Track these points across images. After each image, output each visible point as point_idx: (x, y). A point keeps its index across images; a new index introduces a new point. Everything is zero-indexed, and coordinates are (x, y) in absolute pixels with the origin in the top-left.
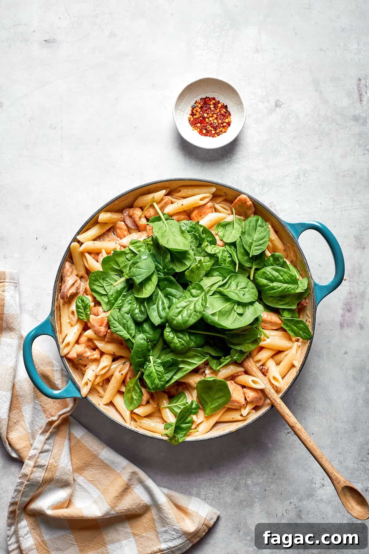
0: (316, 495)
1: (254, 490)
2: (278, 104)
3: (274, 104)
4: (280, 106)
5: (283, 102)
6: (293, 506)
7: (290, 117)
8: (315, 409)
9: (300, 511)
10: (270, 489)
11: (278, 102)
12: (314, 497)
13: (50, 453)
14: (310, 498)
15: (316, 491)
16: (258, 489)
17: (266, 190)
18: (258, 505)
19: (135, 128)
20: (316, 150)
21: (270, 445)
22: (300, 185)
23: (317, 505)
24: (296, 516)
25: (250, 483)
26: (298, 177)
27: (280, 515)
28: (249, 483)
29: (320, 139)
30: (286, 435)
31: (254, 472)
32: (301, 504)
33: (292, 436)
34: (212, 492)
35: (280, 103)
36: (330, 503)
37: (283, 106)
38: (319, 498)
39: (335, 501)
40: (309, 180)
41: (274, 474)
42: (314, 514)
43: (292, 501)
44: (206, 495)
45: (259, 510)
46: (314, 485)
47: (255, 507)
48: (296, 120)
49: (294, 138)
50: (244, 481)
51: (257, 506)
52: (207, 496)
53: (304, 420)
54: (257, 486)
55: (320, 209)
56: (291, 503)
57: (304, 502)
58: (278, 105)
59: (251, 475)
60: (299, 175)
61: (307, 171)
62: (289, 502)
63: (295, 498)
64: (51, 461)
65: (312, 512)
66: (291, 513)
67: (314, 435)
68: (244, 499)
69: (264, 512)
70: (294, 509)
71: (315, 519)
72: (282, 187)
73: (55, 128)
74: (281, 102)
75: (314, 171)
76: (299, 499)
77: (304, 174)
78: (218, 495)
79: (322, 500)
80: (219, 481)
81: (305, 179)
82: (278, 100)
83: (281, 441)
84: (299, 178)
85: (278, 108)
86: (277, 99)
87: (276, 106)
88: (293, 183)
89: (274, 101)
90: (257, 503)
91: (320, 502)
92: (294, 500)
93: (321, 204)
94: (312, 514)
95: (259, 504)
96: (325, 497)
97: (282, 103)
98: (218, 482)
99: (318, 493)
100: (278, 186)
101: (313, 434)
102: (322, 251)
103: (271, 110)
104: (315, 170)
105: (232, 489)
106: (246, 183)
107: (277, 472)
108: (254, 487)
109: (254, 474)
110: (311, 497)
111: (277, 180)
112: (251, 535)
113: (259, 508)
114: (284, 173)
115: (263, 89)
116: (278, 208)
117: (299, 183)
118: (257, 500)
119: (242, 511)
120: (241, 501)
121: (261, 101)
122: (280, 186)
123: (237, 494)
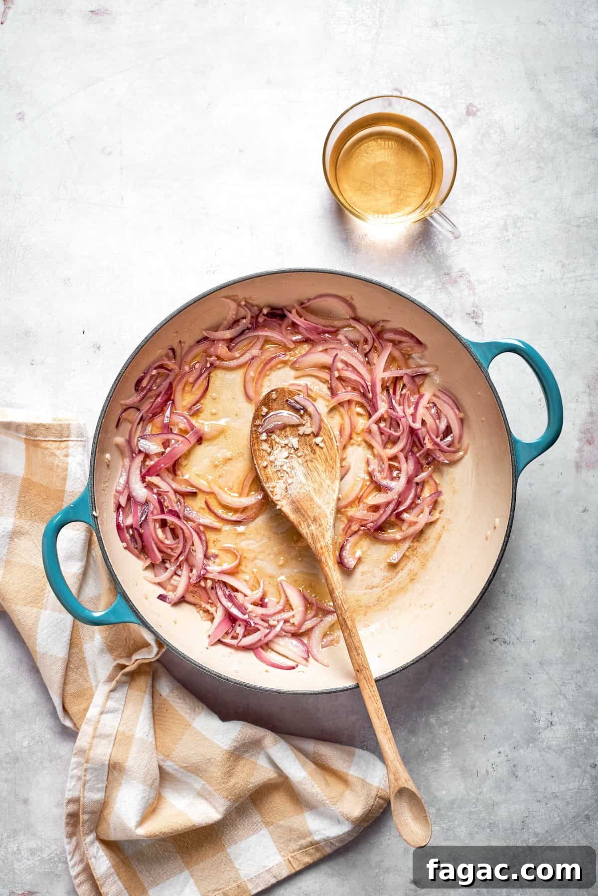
0: (541, 740)
1: (441, 732)
2: (470, 110)
3: (464, 111)
4: (474, 114)
5: (479, 107)
6: (503, 758)
7: (491, 131)
8: (536, 601)
9: (514, 766)
10: (467, 731)
11: (470, 107)
12: (537, 743)
14: (531, 745)
15: (539, 733)
16: (447, 731)
18: (447, 757)
19: (241, 151)
20: (533, 184)
21: (466, 660)
22: (508, 241)
23: (541, 756)
24: (509, 774)
26: (505, 228)
27: (484, 772)
28: (433, 722)
29: (539, 167)
30: (492, 643)
31: (439, 704)
32: (516, 754)
33: (501, 645)
35: (475, 109)
37: (479, 113)
38: (545, 743)
40: (522, 232)
41: (473, 707)
42: (538, 771)
43: (501, 749)
44: (364, 742)
45: (449, 765)
46: (537, 724)
47: (443, 760)
48: (499, 135)
49: (498, 165)
51: (446, 759)
53: (519, 619)
54: (446, 727)
55: (541, 278)
56: (500, 752)
57: (521, 751)
59: (436, 709)
60: (506, 225)
61: (519, 218)
62: (497, 751)
63: (507, 745)
66: (500, 770)
67: (535, 643)
68: (425, 747)
69: (457, 769)
70: (505, 763)
71: (540, 778)
72: (479, 244)
73: (110, 153)
74: (475, 107)
75: (530, 218)
76: (513, 746)
77: (515, 223)
79: (549, 748)
81: (516, 230)
82: (471, 104)
83: (484, 654)
84: (507, 230)
85: (470, 118)
86: (468, 102)
87: (469, 113)
88: (499, 238)
89: (464, 106)
90: (445, 754)
91: (547, 750)
92: (506, 748)
93: (542, 271)
94: (534, 770)
95: (449, 755)
96: (554, 743)
97: (478, 110)
99: (543, 737)
100: (472, 244)
101: (534, 641)
102: (544, 347)
103: (460, 121)
104: (532, 216)
105: (406, 731)
106: (421, 239)
107: (478, 704)
108: (441, 729)
109: (440, 707)
110: (532, 743)
111: (471, 233)
112: (437, 807)
113: (449, 762)
114: (483, 221)
115: (447, 87)
116: (473, 278)
117: (507, 238)
118: (446, 749)
119: (423, 768)
120: (420, 751)
121: (443, 107)
122: (476, 243)
123: (413, 740)
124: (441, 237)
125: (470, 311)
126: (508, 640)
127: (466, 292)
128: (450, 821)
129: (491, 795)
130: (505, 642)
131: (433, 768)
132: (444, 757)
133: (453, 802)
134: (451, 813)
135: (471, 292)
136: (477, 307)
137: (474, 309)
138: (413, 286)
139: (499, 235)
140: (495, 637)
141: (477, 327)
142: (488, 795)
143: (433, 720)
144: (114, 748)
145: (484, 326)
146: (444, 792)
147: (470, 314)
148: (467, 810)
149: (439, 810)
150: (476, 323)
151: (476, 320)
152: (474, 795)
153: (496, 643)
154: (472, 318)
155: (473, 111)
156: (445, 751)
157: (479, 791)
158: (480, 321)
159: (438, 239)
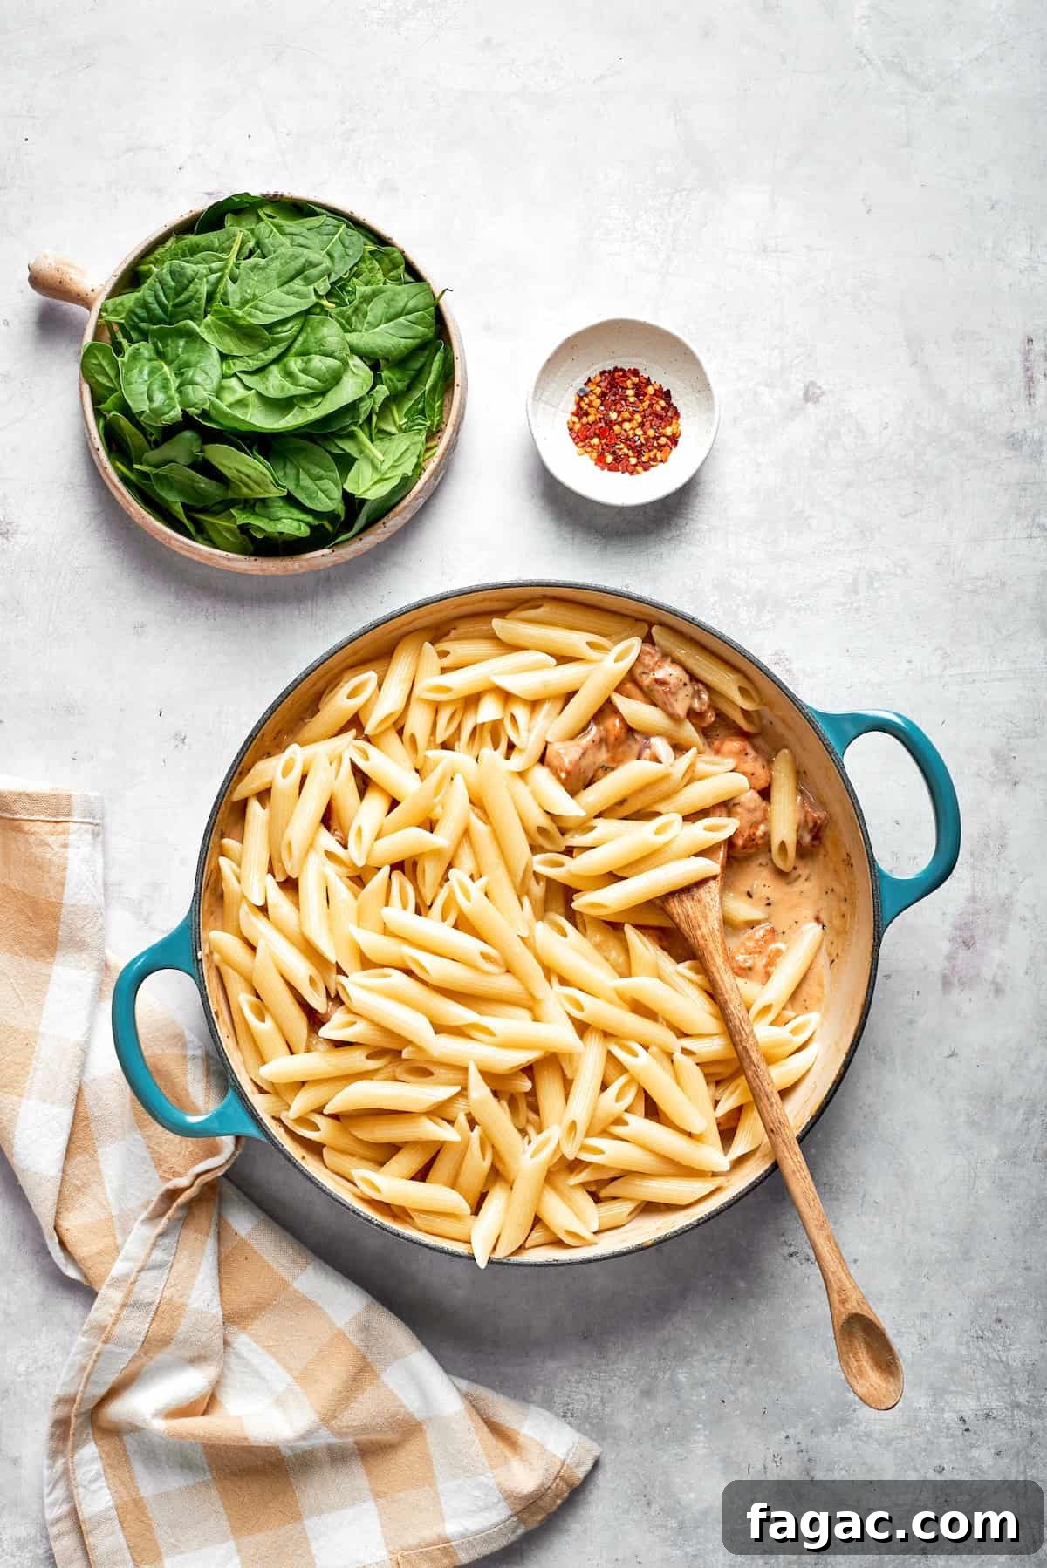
0: (855, 1422)
1: (694, 1398)
2: (811, 393)
3: (801, 394)
4: (817, 400)
5: (825, 388)
6: (793, 1446)
7: (842, 430)
8: (864, 1196)
9: (810, 1460)
10: (736, 1399)
11: (811, 388)
12: (849, 1426)
13: (167, 1271)
14: (839, 1429)
15: (854, 1411)
16: (704, 1397)
17: (767, 617)
18: (702, 1438)
20: (904, 520)
21: (742, 1285)
22: (857, 609)
23: (855, 1447)
24: (801, 1467)
25: (684, 1380)
26: (854, 588)
27: (759, 1466)
28: (682, 1381)
29: (916, 493)
30: (786, 1260)
31: (695, 1352)
32: (814, 1441)
33: (802, 1264)
34: (583, 1397)
35: (818, 391)
36: (889, 1442)
37: (823, 399)
38: (862, 1427)
39: (903, 1438)
40: (881, 597)
41: (749, 1361)
42: (847, 1472)
43: (791, 1432)
44: (568, 1404)
45: (704, 1451)
47: (695, 1441)
48: (855, 437)
49: (849, 485)
50: (668, 1375)
51: (699, 1442)
52: (570, 1407)
54: (702, 1390)
55: (907, 674)
56: (787, 1437)
57: (823, 1438)
58: (811, 395)
59: (689, 1359)
60: (855, 583)
61: (877, 573)
62: (783, 1434)
63: (800, 1426)
64: (167, 1294)
65: (841, 1466)
66: (785, 1465)
67: (858, 1263)
68: (667, 1421)
69: (716, 1459)
70: (795, 1456)
72: (809, 612)
74: (820, 388)
75: (896, 576)
76: (810, 1428)
77: (871, 583)
78: (600, 1408)
79: (869, 1435)
80: (605, 1372)
81: (872, 593)
82: (813, 384)
83: (772, 1276)
84: (856, 592)
85: (809, 404)
86: (809, 379)
87: (807, 398)
88: (843, 604)
89: (801, 385)
90: (699, 1433)
91: (865, 1439)
92: (797, 1431)
93: (910, 662)
94: (842, 1469)
95: (705, 1436)
96: (878, 1428)
97: (823, 393)
98: (599, 1372)
99: (860, 1416)
100: (798, 610)
101: (855, 1261)
102: (904, 786)
103: (792, 409)
104: (899, 571)
105: (637, 1391)
106: (716, 598)
107: (757, 1356)
108: (694, 1392)
109: (695, 1358)
110: (842, 1425)
111: (797, 594)
112: (680, 1517)
113: (704, 1447)
114: (818, 576)
115: (776, 352)
116: (795, 666)
117: (855, 605)
118: (700, 1426)
119: (660, 1453)
120: (658, 1426)
121: (767, 386)
122: (805, 609)
123: (649, 1407)
124: (748, 597)
128: (698, 1543)
130: (808, 1260)
131: (677, 1455)
132: (696, 1438)
133: (705, 1513)
134: (701, 1531)
139: (843, 600)
140: (793, 1249)
143: (682, 1378)
146: (692, 1495)
149: (682, 1523)
153: (793, 1259)
155: (814, 393)
156: (699, 1429)
159: (744, 599)
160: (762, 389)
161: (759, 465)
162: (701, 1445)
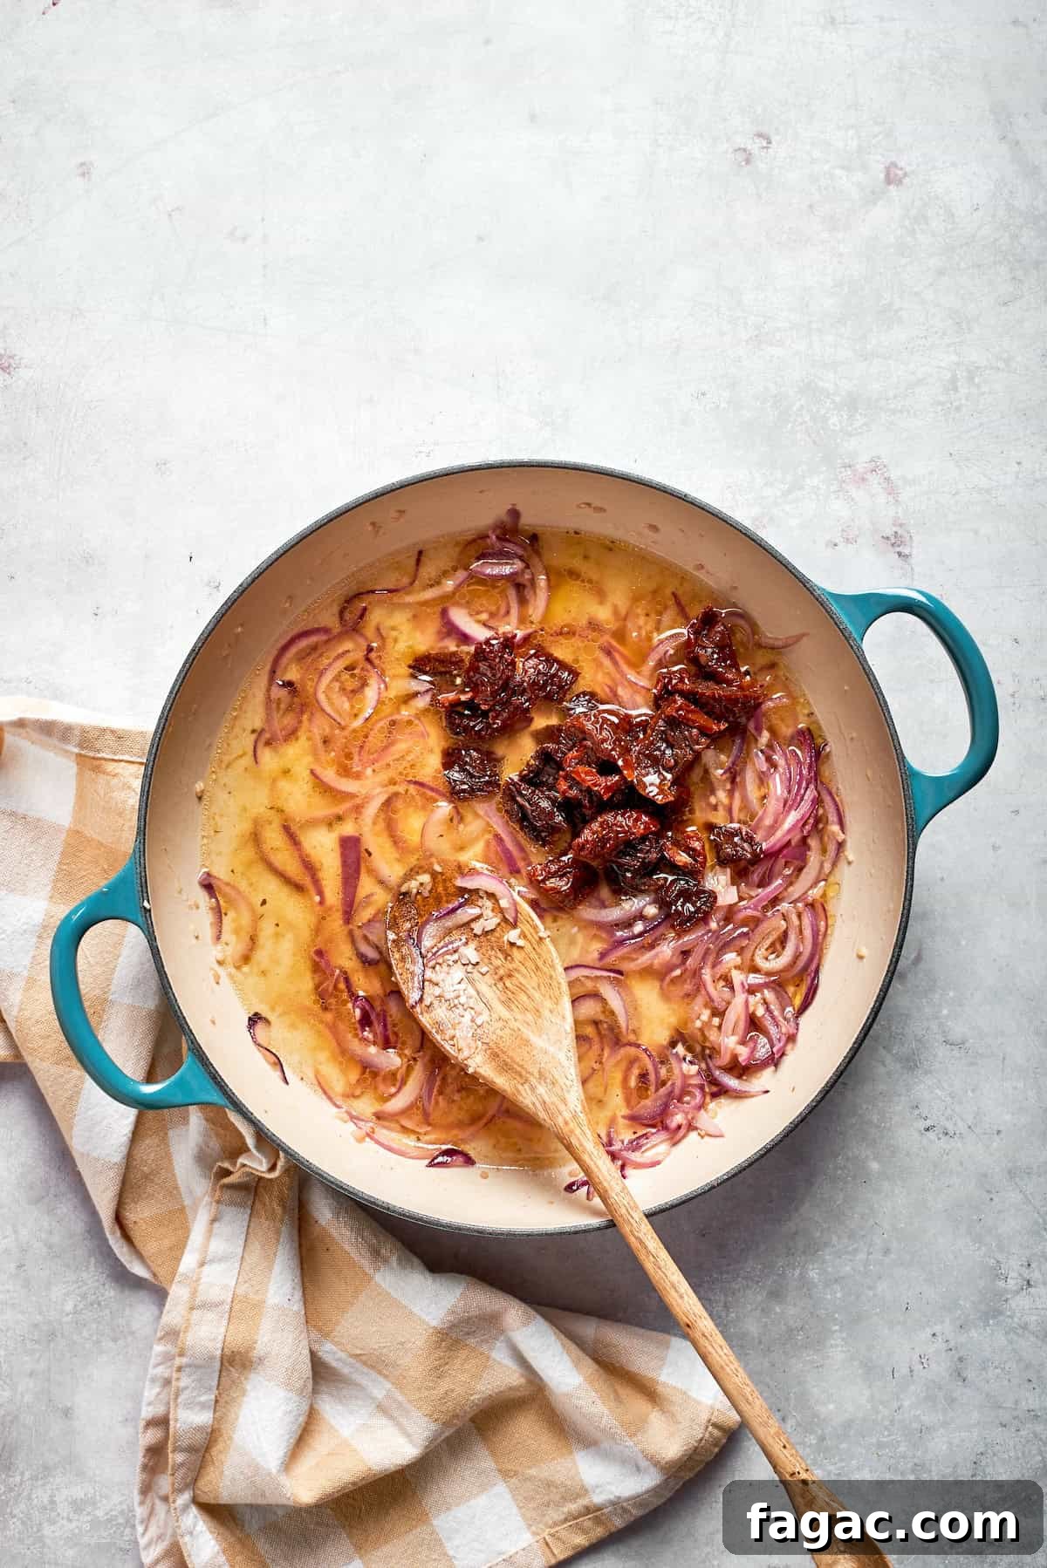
0: (1009, 1313)
1: (829, 1297)
2: (892, 176)
3: (882, 176)
4: (899, 182)
5: (908, 169)
6: (939, 1344)
7: (929, 213)
9: (961, 1359)
10: (875, 1295)
11: (893, 170)
12: (1002, 1318)
14: (991, 1322)
15: (1006, 1301)
16: (839, 1295)
17: (860, 420)
18: (839, 1342)
20: (1004, 308)
21: (875, 1166)
22: (958, 409)
23: (1010, 1342)
24: (951, 1375)
25: (816, 1276)
26: (953, 386)
27: (905, 1371)
28: (813, 1278)
29: (1014, 278)
30: (922, 1134)
31: (826, 1244)
32: (963, 1338)
33: (939, 1139)
35: (900, 173)
37: (906, 181)
38: (1016, 1319)
40: (983, 393)
41: (887, 1252)
42: (1003, 1370)
43: (937, 1329)
45: (842, 1356)
46: (1001, 1284)
47: (831, 1347)
48: (944, 221)
49: (941, 272)
50: (797, 1272)
51: (837, 1346)
53: (972, 1090)
54: (837, 1287)
55: (1017, 476)
56: (934, 1335)
57: (973, 1334)
58: (892, 178)
59: (820, 1253)
60: (954, 380)
61: (978, 368)
62: (929, 1331)
63: (947, 1320)
65: (995, 1363)
66: (933, 1366)
67: (1001, 1136)
68: (799, 1324)
69: (856, 1363)
70: (944, 1354)
71: (1006, 1383)
72: (905, 414)
73: (244, 239)
74: (901, 169)
75: (999, 369)
76: (959, 1323)
77: (971, 377)
78: (723, 1314)
79: (1024, 1327)
80: (728, 1273)
81: (973, 391)
82: (894, 165)
83: (907, 1154)
84: (956, 390)
85: (892, 188)
86: (889, 161)
87: (889, 180)
88: (942, 404)
89: (882, 167)
90: (835, 1336)
91: (1020, 1331)
92: (946, 1328)
93: (1019, 463)
94: (996, 1367)
95: (843, 1339)
96: (1033, 1318)
97: (906, 175)
98: (722, 1274)
99: (1013, 1307)
100: (894, 412)
101: (999, 1132)
103: (873, 192)
104: (1001, 365)
105: (764, 1292)
106: (802, 402)
107: (895, 1244)
108: (828, 1291)
109: (828, 1251)
110: (993, 1318)
111: (891, 394)
112: (820, 1432)
113: (842, 1351)
114: (913, 373)
115: (851, 132)
116: (894, 474)
117: (955, 404)
118: (837, 1328)
119: (794, 1361)
120: (790, 1330)
121: (843, 168)
122: (901, 412)
123: (778, 1310)
124: (837, 399)
125: (889, 532)
126: (951, 1128)
127: (882, 499)
128: (841, 1460)
129: (918, 1412)
130: (947, 1134)
131: (812, 1362)
132: (833, 1342)
133: (848, 1425)
134: (844, 1446)
135: (891, 498)
136: (901, 525)
137: (895, 529)
138: (787, 486)
139: (942, 398)
140: (929, 1123)
141: (900, 562)
142: (912, 1413)
143: (813, 1274)
144: (231, 1327)
145: (913, 561)
146: (831, 1407)
147: (888, 538)
148: (874, 1440)
149: (822, 1439)
150: (900, 554)
151: (898, 549)
152: (886, 1412)
153: (931, 1135)
154: (893, 545)
155: (896, 175)
156: (836, 1331)
157: (895, 1405)
158: (906, 551)
159: (833, 402)
160: (838, 172)
161: (841, 255)
162: (840, 1349)
